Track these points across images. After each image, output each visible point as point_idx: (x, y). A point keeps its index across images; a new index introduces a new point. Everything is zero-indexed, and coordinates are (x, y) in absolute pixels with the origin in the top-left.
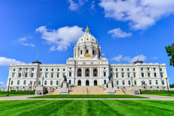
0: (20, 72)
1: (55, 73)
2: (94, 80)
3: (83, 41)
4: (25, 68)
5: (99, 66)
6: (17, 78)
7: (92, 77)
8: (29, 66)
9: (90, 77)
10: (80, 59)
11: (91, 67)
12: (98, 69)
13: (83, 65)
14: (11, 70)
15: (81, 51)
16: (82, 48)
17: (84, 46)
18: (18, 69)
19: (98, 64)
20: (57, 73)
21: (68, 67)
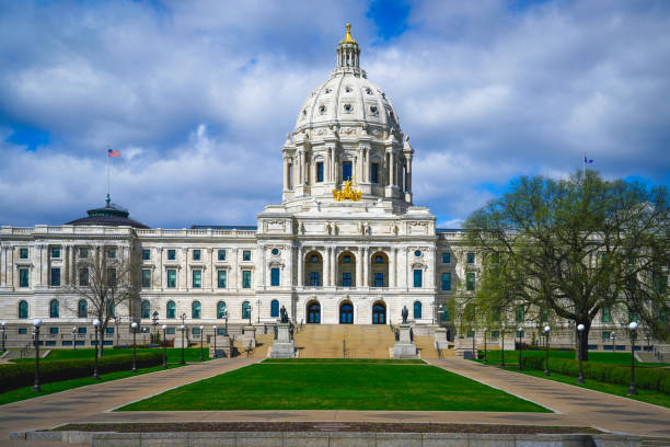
0: (53, 265)
1: (208, 271)
2: (372, 299)
3: (329, 116)
4: (75, 247)
5: (394, 245)
6: (45, 289)
7: (366, 288)
8: (93, 239)
9: (359, 290)
10: (314, 212)
11: (360, 246)
12: (391, 255)
13: (326, 240)
14: (9, 252)
15: (320, 166)
16: (325, 154)
17: (333, 146)
18: (45, 251)
19: (393, 234)
20: (217, 267)
21: (265, 248)
